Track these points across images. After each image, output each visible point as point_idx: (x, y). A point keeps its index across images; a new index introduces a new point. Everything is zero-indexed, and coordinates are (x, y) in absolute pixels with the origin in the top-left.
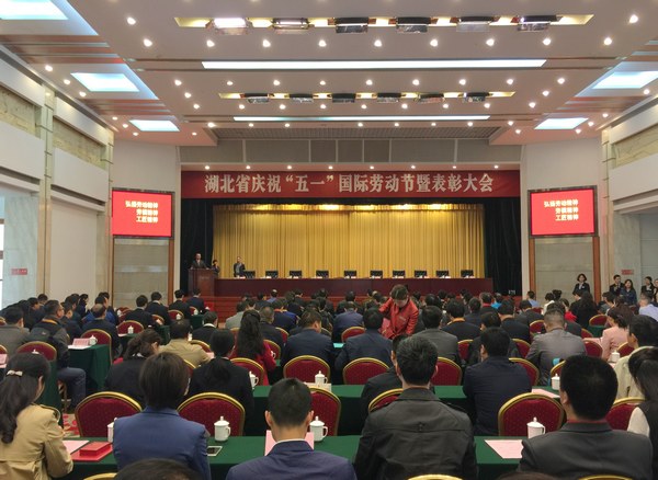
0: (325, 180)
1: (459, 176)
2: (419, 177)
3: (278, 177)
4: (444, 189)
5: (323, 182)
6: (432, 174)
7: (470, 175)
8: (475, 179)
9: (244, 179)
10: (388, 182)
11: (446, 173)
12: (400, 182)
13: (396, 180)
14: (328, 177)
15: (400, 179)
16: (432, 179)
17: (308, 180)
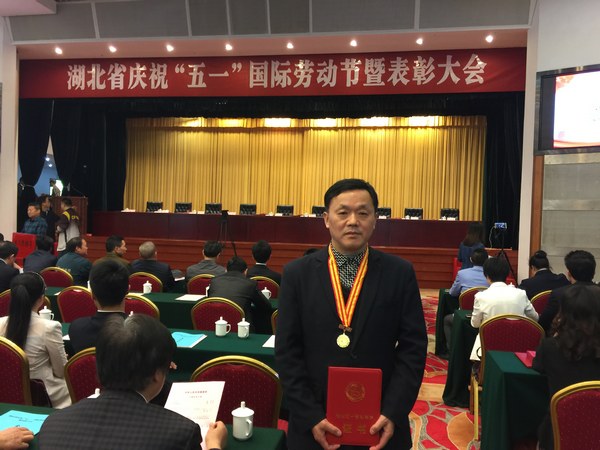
0: (230, 70)
1: (431, 60)
2: (369, 63)
3: (165, 66)
4: (405, 82)
5: (226, 74)
6: (389, 57)
7: (449, 58)
8: (457, 64)
9: (118, 71)
10: (321, 72)
11: (410, 55)
12: (338, 71)
13: (333, 68)
14: (234, 66)
15: (340, 67)
16: (387, 65)
17: (206, 71)
